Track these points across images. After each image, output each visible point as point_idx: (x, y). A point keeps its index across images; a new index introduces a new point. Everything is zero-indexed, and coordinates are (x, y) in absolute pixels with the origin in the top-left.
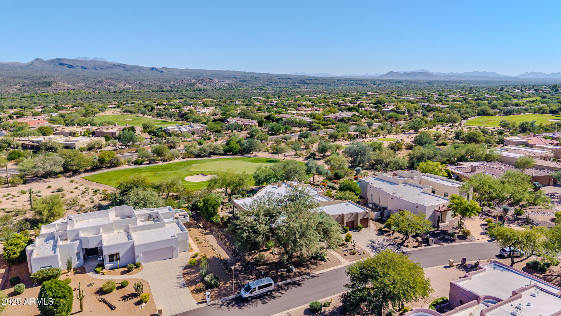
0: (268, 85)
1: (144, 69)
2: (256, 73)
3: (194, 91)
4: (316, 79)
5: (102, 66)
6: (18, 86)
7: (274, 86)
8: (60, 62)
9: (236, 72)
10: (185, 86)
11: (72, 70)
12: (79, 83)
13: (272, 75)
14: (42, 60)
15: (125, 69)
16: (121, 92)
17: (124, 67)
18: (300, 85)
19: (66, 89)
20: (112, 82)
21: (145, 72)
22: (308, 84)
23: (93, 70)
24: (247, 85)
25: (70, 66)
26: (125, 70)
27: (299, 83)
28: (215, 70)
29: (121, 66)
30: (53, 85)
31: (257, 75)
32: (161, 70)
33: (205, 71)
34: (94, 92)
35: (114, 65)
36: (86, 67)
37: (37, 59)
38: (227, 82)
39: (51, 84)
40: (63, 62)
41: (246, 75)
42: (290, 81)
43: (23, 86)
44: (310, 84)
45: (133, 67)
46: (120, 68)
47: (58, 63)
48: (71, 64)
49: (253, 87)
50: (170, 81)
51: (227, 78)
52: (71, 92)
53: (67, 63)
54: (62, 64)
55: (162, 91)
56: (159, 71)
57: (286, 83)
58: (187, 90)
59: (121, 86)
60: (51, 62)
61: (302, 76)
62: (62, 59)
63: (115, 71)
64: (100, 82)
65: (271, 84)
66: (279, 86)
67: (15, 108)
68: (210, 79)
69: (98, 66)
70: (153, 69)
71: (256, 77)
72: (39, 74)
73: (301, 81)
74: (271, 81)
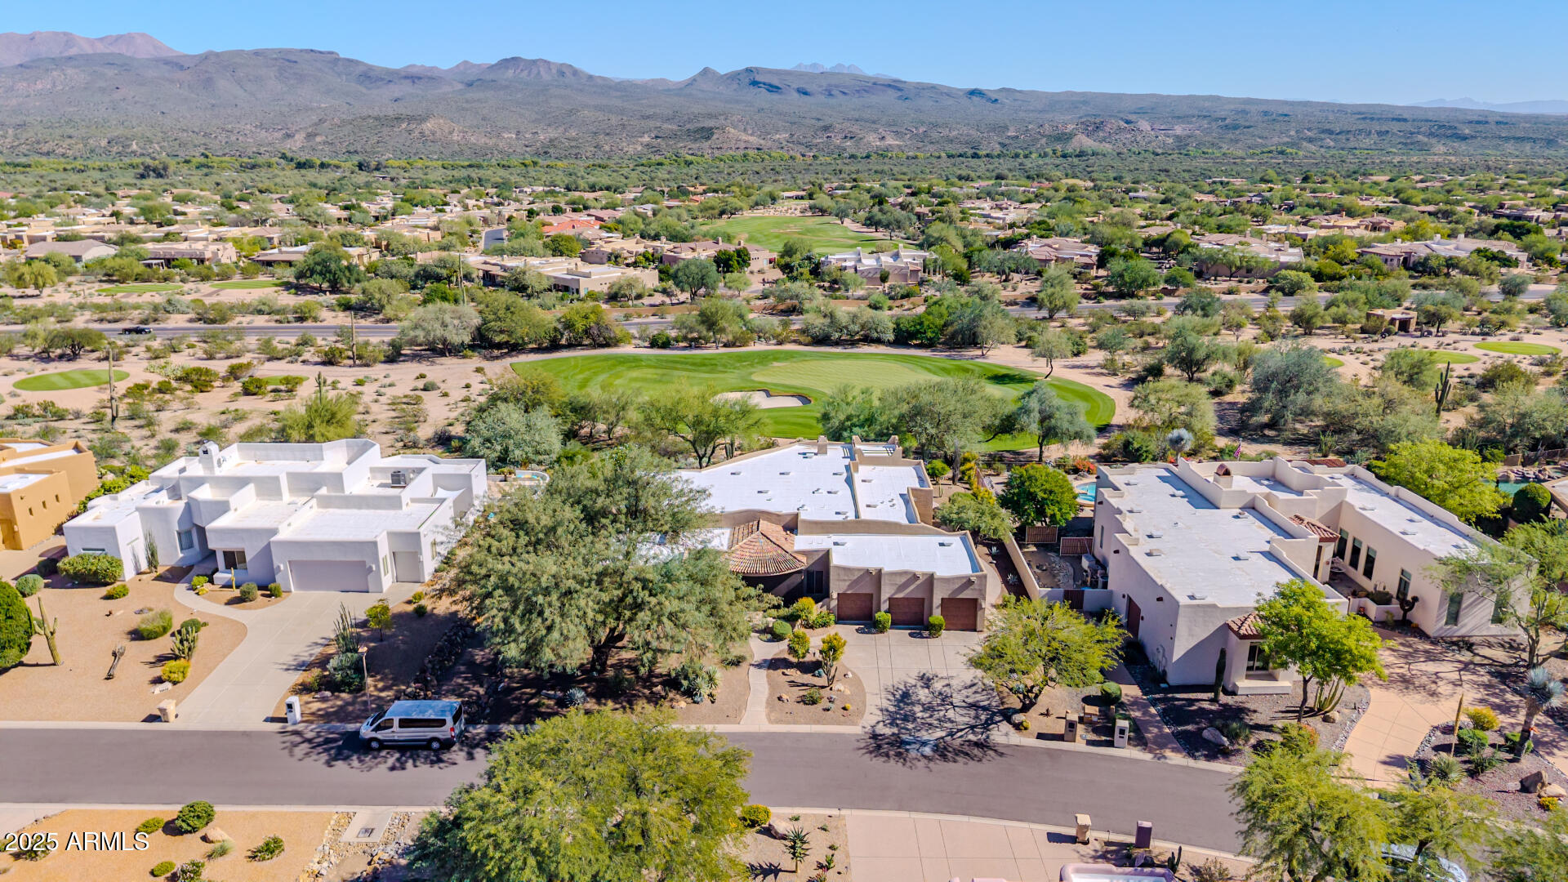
0: (1310, 140)
1: (949, 93)
3: (1064, 156)
4: (1504, 121)
5: (847, 87)
6: (646, 139)
7: (1332, 144)
8: (752, 79)
9: (1219, 98)
10: (1044, 141)
11: (775, 97)
12: (777, 131)
13: (1341, 109)
14: (714, 73)
15: (900, 94)
16: (868, 157)
17: (900, 90)
18: (1434, 141)
19: (742, 145)
20: (855, 129)
21: (950, 102)
22: (1464, 138)
23: (823, 98)
24: (1237, 141)
25: (773, 88)
26: (900, 98)
27: (1431, 135)
28: (1153, 95)
29: (894, 86)
30: (715, 137)
32: (994, 96)
33: (1120, 97)
34: (803, 156)
35: (875, 84)
36: (809, 88)
37: (706, 71)
38: (1179, 130)
39: (712, 134)
40: (759, 78)
41: (1247, 107)
42: (1395, 127)
43: (657, 137)
44: (1476, 137)
45: (922, 89)
46: (890, 92)
47: (747, 80)
48: (775, 82)
49: (1256, 146)
50: (1006, 128)
51: (1182, 118)
52: (751, 153)
53: (767, 81)
54: (755, 83)
55: (975, 156)
56: (989, 99)
57: (1379, 133)
58: (1046, 155)
59: (872, 140)
60: (734, 77)
61: (1457, 110)
62: (758, 70)
63: (872, 99)
64: (826, 128)
65: (1323, 136)
66: (1352, 145)
67: (601, 189)
68: (1128, 122)
69: (836, 86)
70: (973, 93)
71: (1276, 115)
72: (696, 109)
73: (1441, 127)
74: (1328, 126)
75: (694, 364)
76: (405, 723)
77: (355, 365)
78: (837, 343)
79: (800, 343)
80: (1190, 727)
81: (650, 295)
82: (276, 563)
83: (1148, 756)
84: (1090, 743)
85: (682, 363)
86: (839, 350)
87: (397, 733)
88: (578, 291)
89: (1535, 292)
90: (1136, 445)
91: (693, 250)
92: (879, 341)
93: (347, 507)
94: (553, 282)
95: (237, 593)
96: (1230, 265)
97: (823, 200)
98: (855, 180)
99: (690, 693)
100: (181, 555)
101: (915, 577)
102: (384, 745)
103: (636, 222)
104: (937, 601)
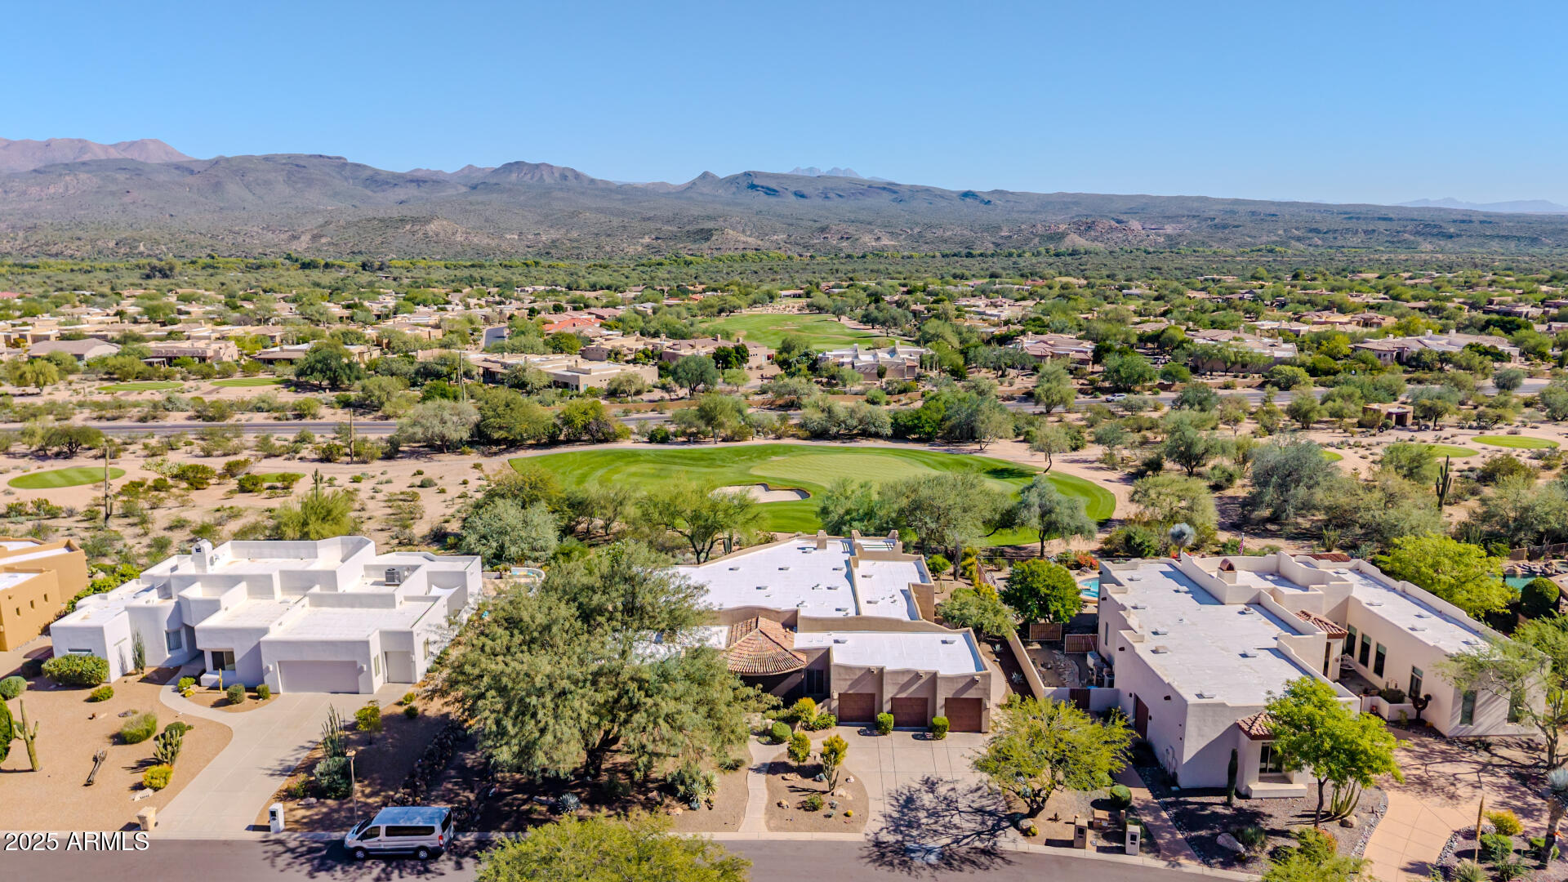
0: (1299, 239)
1: (942, 195)
2: (1273, 203)
3: (1057, 255)
4: (1488, 221)
5: (843, 190)
6: (647, 240)
7: (1320, 242)
8: (750, 182)
9: (1206, 199)
10: (1037, 240)
11: (772, 200)
12: (775, 233)
13: (1328, 210)
14: (713, 177)
15: (895, 196)
16: (864, 257)
17: (895, 192)
18: (1420, 239)
19: (741, 246)
20: (851, 230)
21: (944, 203)
22: (1450, 237)
23: (819, 201)
24: (1227, 240)
25: (770, 192)
26: (894, 200)
27: (1418, 233)
28: (1143, 196)
29: (890, 189)
30: (714, 238)
31: (1273, 210)
32: (987, 198)
34: (801, 256)
35: (870, 187)
36: (805, 191)
37: (705, 175)
38: (1169, 229)
39: (712, 235)
40: (756, 182)
42: (1382, 226)
43: (657, 238)
44: (1461, 236)
45: (915, 191)
46: (885, 194)
47: (745, 184)
48: (773, 185)
49: (1246, 245)
50: (999, 228)
51: (1173, 218)
52: (750, 253)
53: (764, 184)
54: (753, 187)
55: (969, 255)
56: (982, 201)
57: (1366, 232)
58: (1039, 254)
59: (868, 241)
60: (733, 180)
61: (1440, 210)
62: (757, 174)
63: (869, 201)
64: (823, 230)
65: (1310, 235)
66: (1339, 243)
67: (602, 289)
68: (1119, 222)
69: (832, 189)
70: (967, 195)
71: (1265, 215)
72: (695, 211)
73: (1426, 226)
74: (1315, 226)
75: (692, 459)
76: (392, 831)
77: (352, 462)
78: (835, 437)
79: (799, 438)
80: (1203, 833)
81: (649, 391)
82: (265, 663)
83: (1161, 864)
84: (1100, 849)
85: (681, 457)
86: (837, 444)
87: (384, 842)
88: (577, 388)
89: (1530, 387)
90: (1138, 540)
91: (693, 347)
92: (877, 436)
93: (340, 605)
94: (552, 378)
95: (223, 695)
96: (1225, 360)
97: (820, 298)
98: (851, 279)
99: (687, 799)
100: (168, 656)
101: (918, 676)
102: (370, 855)
103: (636, 320)
104: (940, 702)
